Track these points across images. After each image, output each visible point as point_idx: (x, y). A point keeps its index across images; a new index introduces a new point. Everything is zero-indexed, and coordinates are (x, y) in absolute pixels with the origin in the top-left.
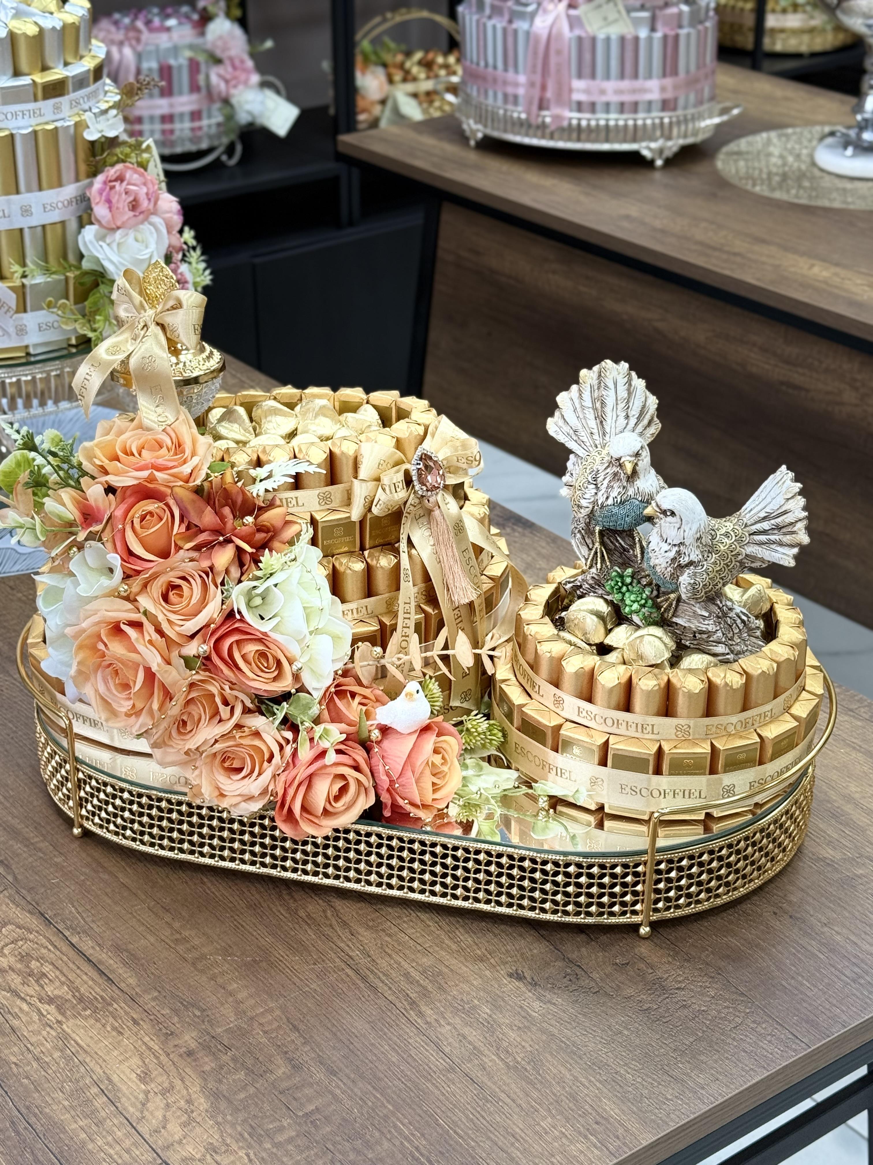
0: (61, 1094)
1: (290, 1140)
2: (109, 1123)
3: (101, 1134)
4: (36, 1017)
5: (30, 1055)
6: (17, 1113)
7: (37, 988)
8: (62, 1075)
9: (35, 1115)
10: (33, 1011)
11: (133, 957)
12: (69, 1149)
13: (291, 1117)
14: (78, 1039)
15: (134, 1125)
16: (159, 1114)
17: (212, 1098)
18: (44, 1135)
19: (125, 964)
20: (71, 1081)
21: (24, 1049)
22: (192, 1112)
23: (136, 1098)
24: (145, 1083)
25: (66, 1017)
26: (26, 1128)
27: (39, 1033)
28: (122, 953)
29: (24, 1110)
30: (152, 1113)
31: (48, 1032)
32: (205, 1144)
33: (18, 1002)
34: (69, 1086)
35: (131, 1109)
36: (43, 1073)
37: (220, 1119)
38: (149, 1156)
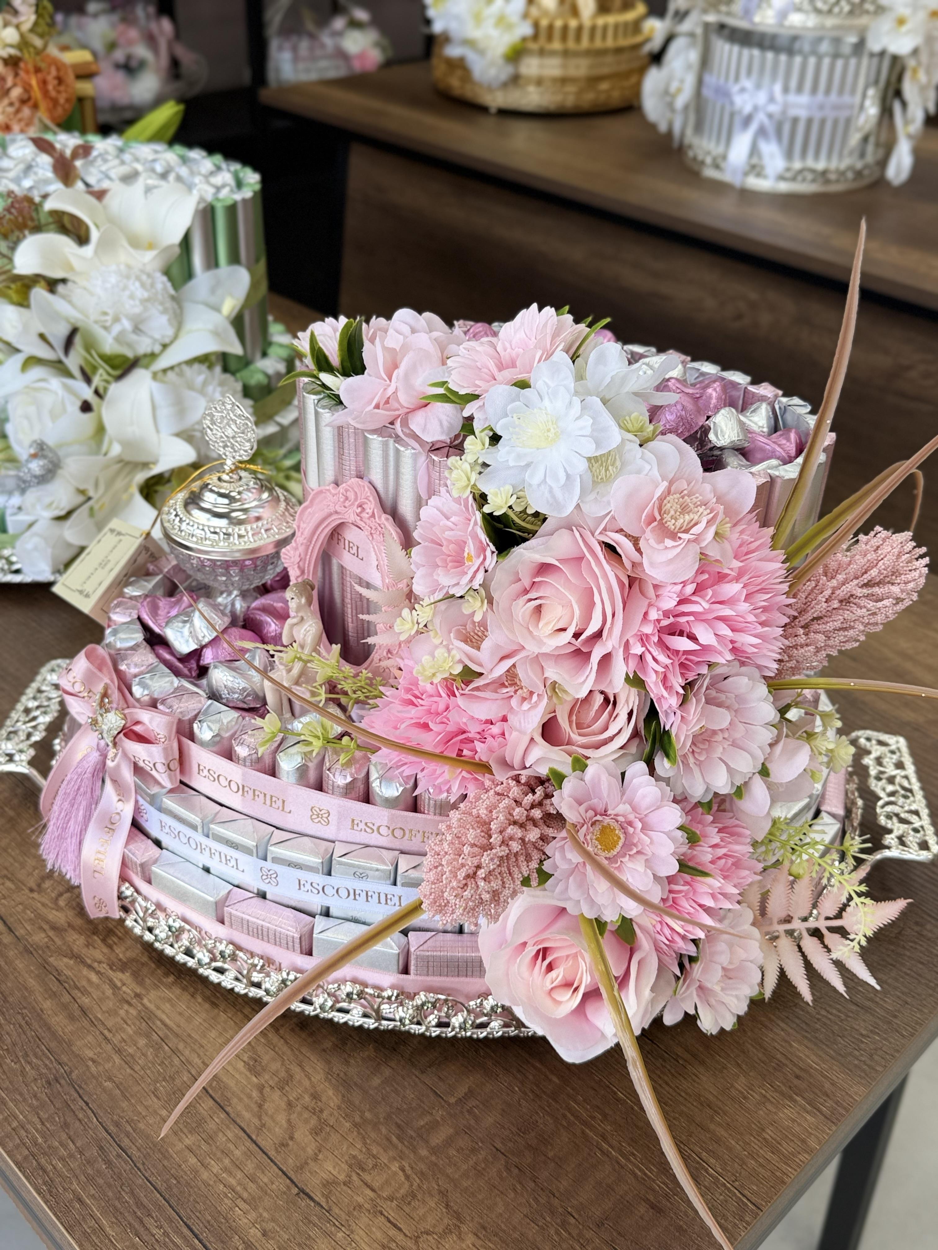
0: (155, 1100)
1: (449, 1142)
2: (221, 1138)
3: (215, 1155)
4: (109, 992)
5: (109, 1047)
6: (105, 1134)
7: (106, 950)
8: (152, 1072)
9: (128, 1135)
10: (104, 982)
12: (178, 1182)
13: (443, 1107)
14: (164, 1017)
15: (254, 1137)
16: (282, 1118)
17: (341, 1088)
18: (144, 1164)
20: (164, 1079)
21: (100, 1038)
22: (321, 1111)
23: (250, 1097)
24: (257, 1075)
25: (145, 988)
26: (119, 1156)
27: (116, 1013)
29: (112, 1129)
30: (272, 1117)
31: (127, 1011)
32: (346, 1158)
33: (85, 971)
34: (164, 1087)
35: (247, 1115)
36: (128, 1070)
37: (358, 1119)
38: (281, 1184)
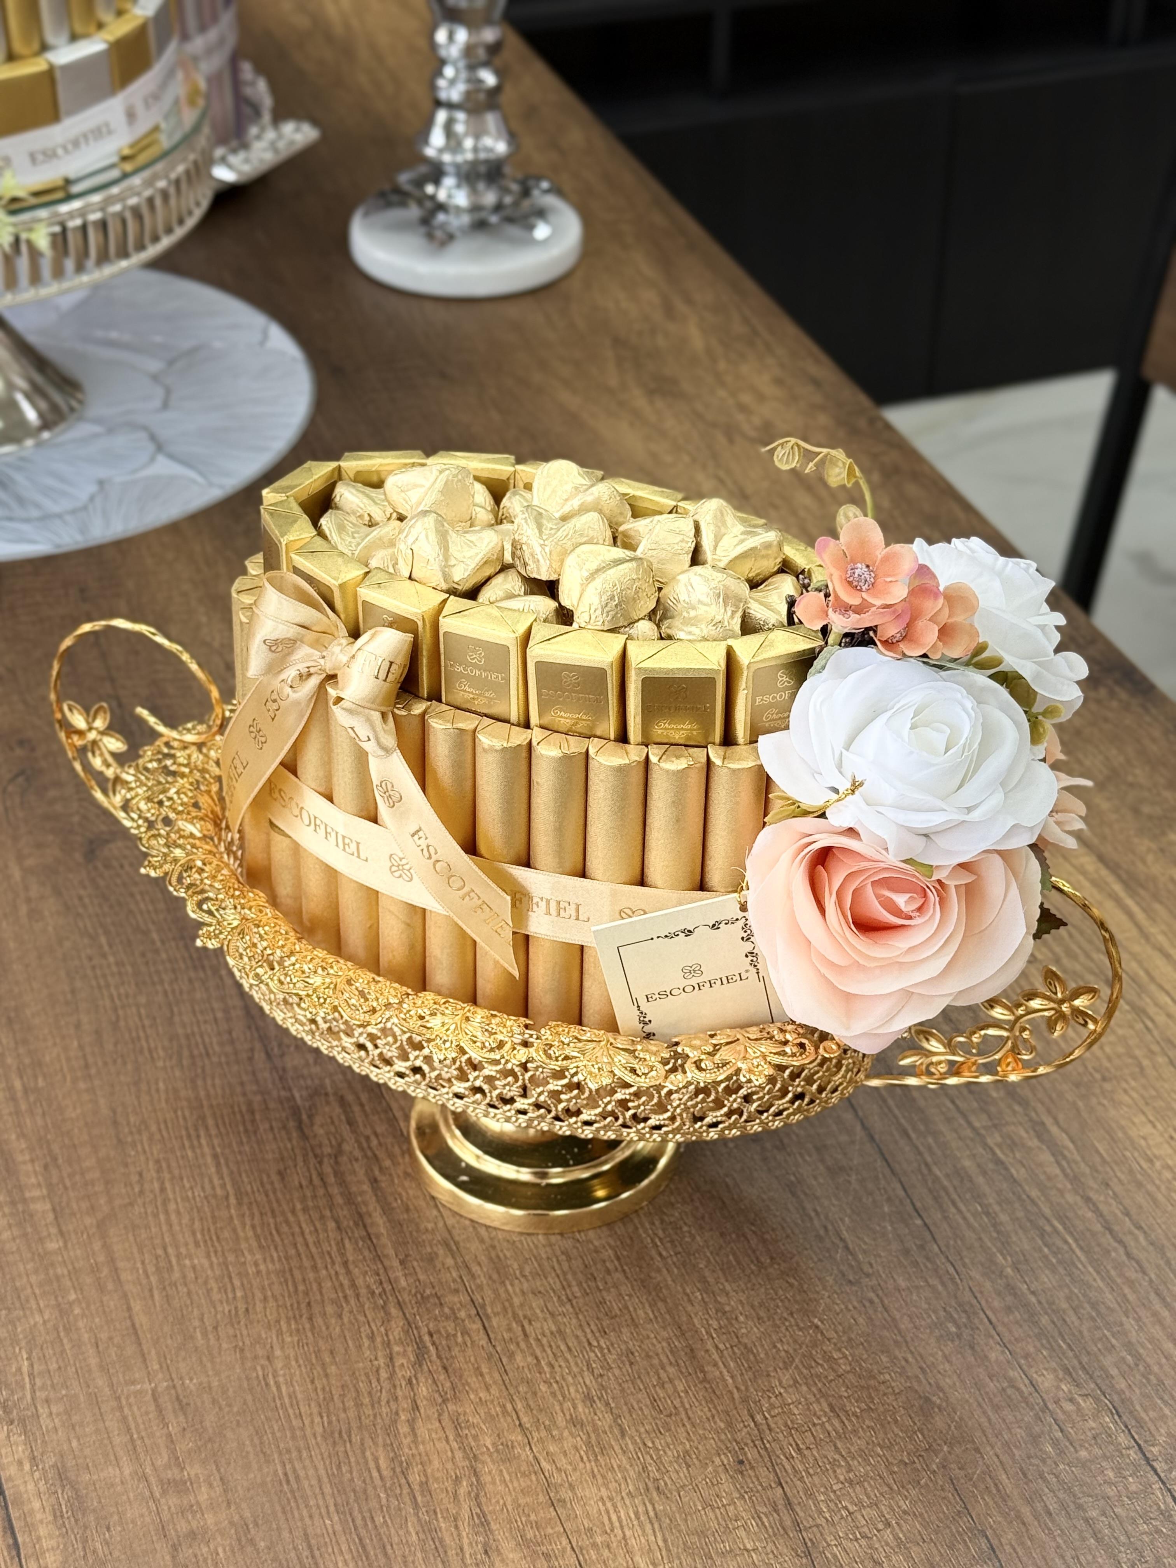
11: (78, 1503)
19: (57, 1515)
28: (63, 1487)
